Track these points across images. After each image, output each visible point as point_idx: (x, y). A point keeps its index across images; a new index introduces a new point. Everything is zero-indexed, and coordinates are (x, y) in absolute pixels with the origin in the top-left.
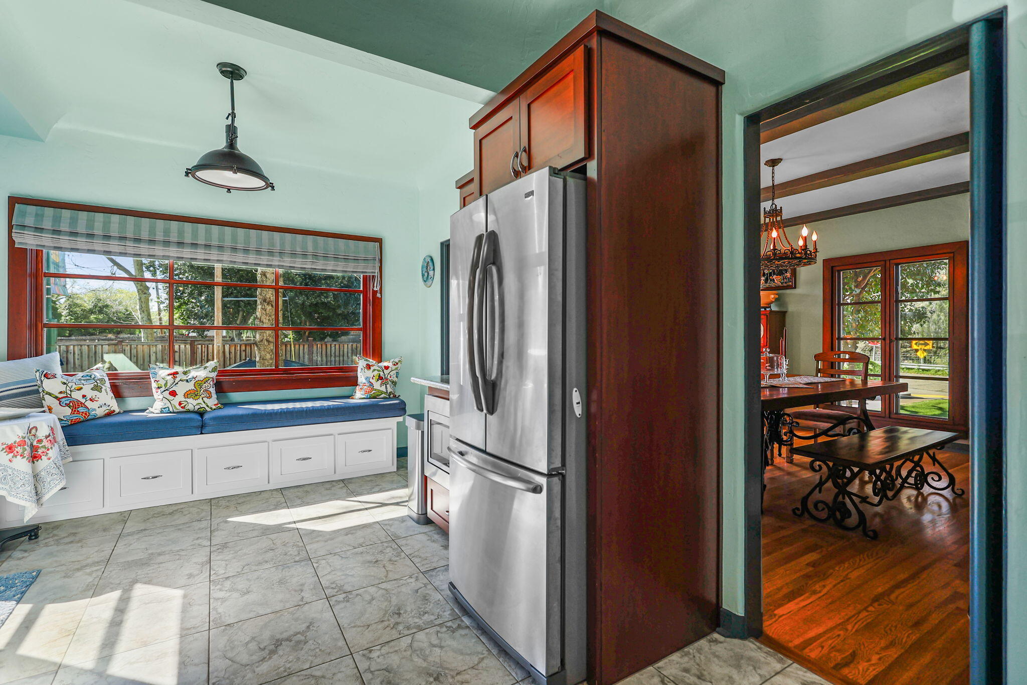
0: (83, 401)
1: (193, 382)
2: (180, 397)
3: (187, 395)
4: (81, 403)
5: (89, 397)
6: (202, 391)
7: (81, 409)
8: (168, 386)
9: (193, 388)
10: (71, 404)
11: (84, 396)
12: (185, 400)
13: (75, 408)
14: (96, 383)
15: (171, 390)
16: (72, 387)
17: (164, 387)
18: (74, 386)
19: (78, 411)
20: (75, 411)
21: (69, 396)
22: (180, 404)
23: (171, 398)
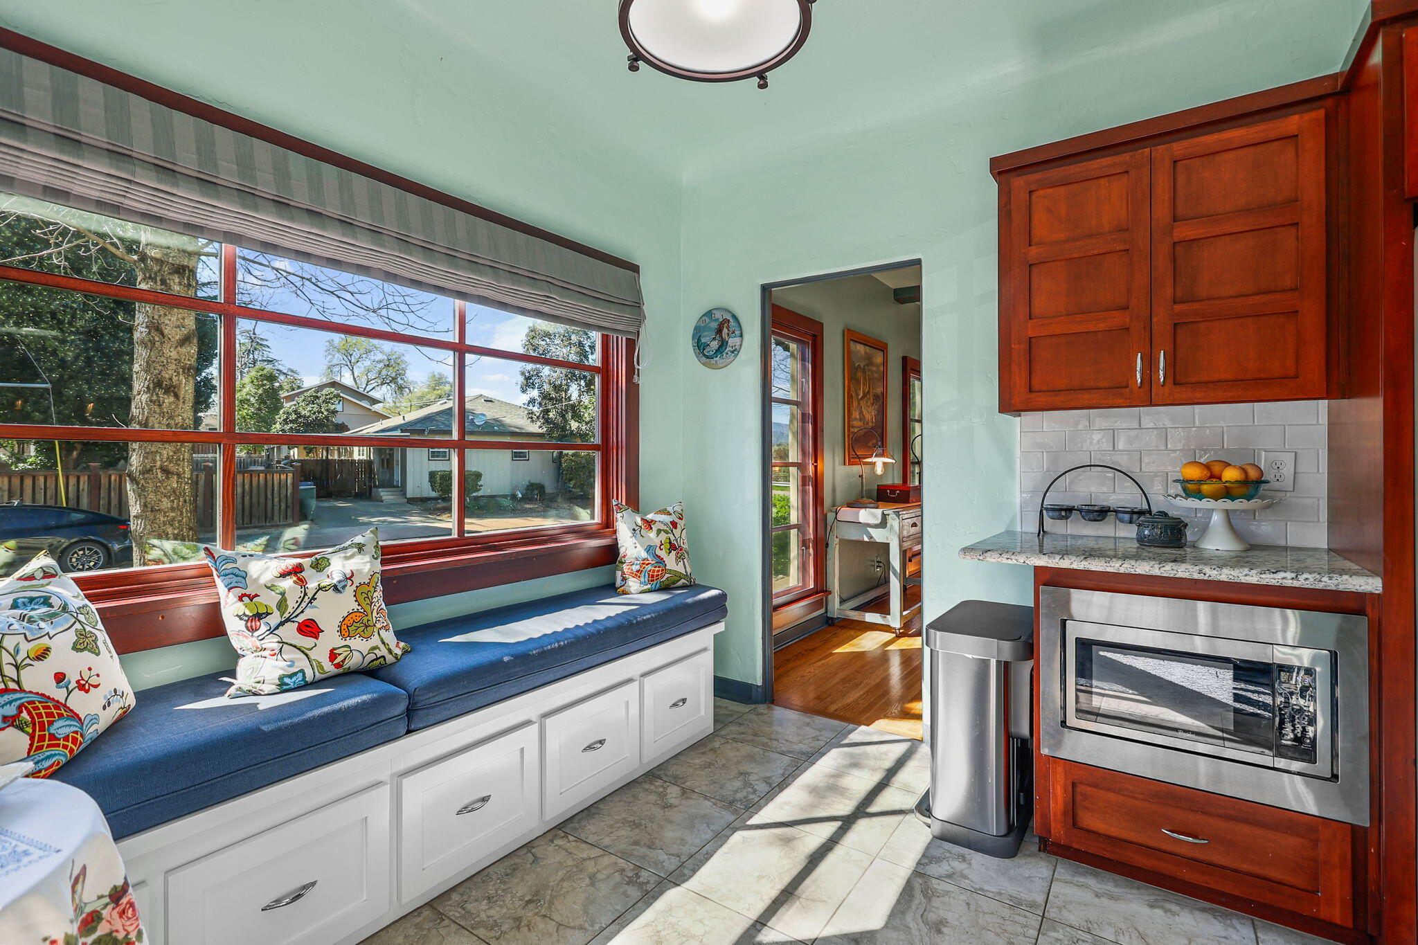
0: (59, 694)
1: (350, 591)
2: (330, 638)
3: (347, 628)
4: (58, 705)
5: (73, 678)
6: (375, 614)
7: (61, 728)
8: (290, 610)
9: (356, 607)
10: (25, 715)
11: (60, 678)
12: (344, 643)
13: (42, 728)
14: (78, 626)
15: (301, 619)
16: (17, 651)
17: (277, 613)
18: (25, 647)
19: (52, 737)
20: (42, 738)
21: (12, 685)
22: (333, 656)
23: (307, 642)
